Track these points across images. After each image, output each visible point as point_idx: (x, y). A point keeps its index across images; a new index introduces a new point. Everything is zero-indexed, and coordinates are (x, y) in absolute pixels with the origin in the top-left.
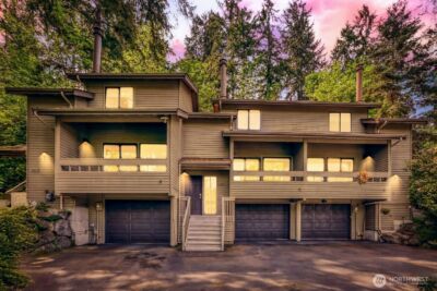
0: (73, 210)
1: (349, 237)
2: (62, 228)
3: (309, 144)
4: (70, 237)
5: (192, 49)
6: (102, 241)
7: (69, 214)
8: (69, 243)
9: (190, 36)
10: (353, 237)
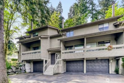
0: (25, 64)
1: (109, 72)
2: (23, 68)
3: (86, 38)
4: (25, 70)
5: (70, 16)
6: (32, 71)
7: (25, 65)
8: (24, 72)
9: (69, 13)
10: (110, 72)
